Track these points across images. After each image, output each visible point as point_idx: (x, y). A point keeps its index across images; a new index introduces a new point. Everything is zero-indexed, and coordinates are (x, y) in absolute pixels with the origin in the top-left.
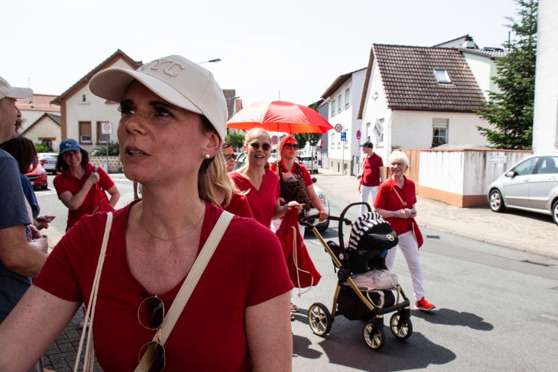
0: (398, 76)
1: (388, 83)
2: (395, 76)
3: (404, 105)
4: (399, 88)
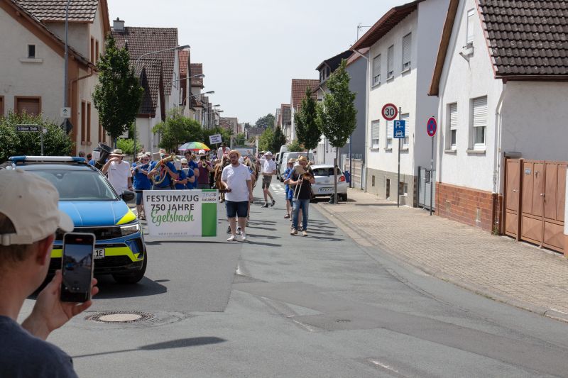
3: (530, 70)
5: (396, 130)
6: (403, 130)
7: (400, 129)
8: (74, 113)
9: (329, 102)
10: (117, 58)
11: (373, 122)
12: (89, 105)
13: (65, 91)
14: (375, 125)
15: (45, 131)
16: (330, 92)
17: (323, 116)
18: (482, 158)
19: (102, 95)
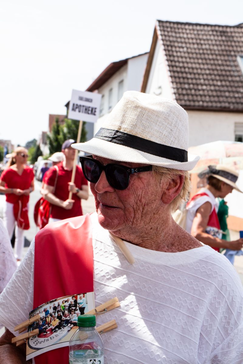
0: (190, 65)
1: (176, 74)
2: (186, 65)
3: (197, 104)
4: (190, 81)
9: (69, 125)
17: (65, 135)
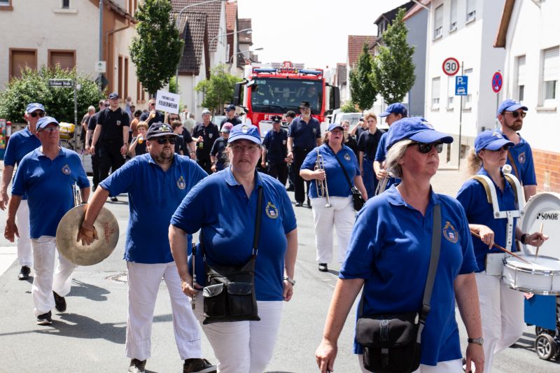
5: (458, 86)
6: (465, 86)
7: (462, 85)
8: (110, 67)
9: (385, 56)
10: (156, 8)
11: (434, 79)
12: (126, 60)
13: (100, 43)
14: (435, 82)
15: (78, 87)
16: (386, 45)
17: (378, 72)
18: (553, 115)
19: (140, 48)
